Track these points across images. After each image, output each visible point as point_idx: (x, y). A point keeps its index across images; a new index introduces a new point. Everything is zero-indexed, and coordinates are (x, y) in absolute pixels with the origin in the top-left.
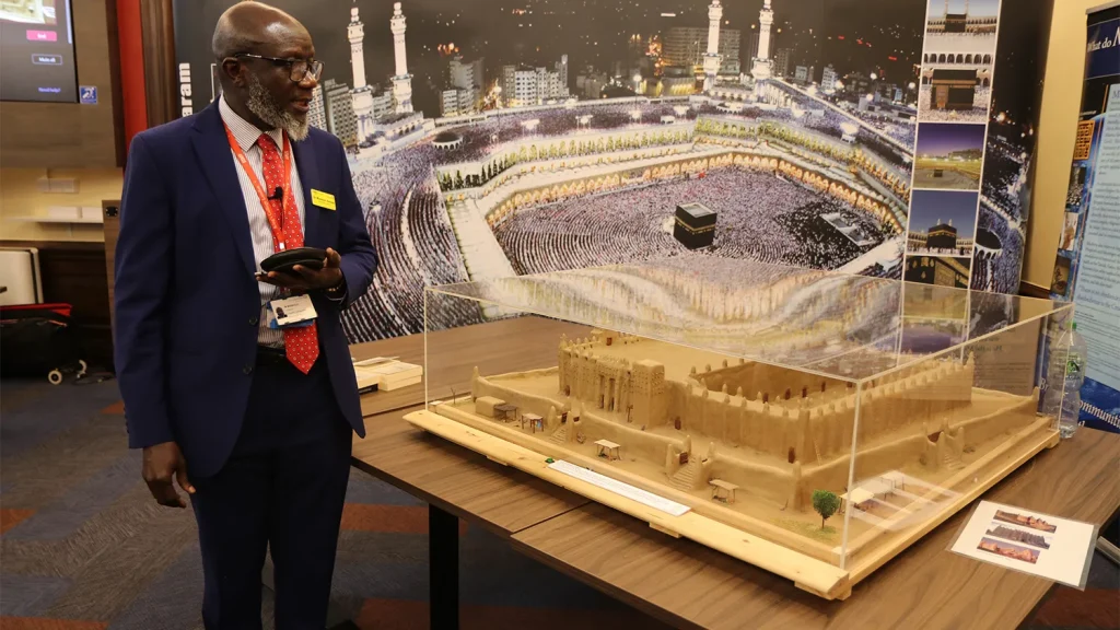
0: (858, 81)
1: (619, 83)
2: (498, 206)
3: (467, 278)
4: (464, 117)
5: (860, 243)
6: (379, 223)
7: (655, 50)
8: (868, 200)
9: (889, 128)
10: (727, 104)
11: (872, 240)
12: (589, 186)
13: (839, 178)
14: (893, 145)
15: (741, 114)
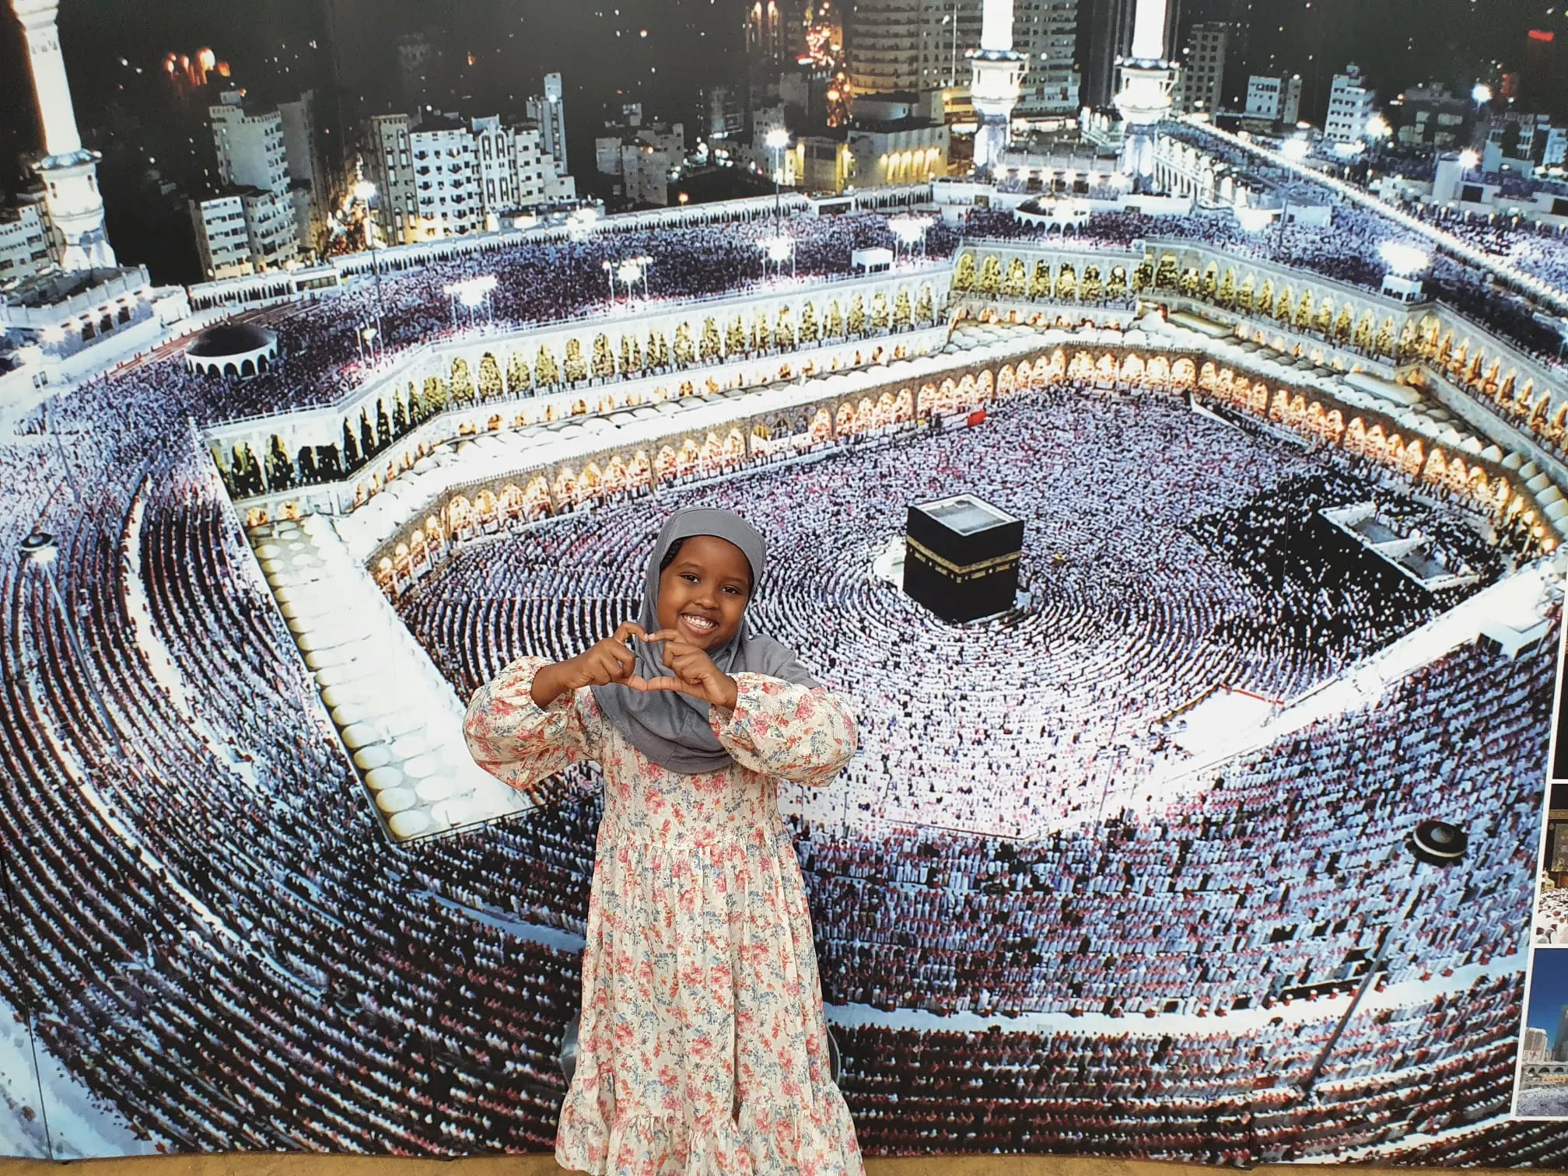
0: (1434, 113)
1: (722, 154)
2: (403, 534)
3: (334, 735)
4: (273, 278)
5: (1432, 584)
6: (57, 597)
7: (825, 47)
8: (1457, 462)
9: (1523, 248)
10: (1044, 203)
11: (1467, 574)
12: (659, 464)
13: (1375, 405)
14: (1534, 298)
15: (1084, 231)
